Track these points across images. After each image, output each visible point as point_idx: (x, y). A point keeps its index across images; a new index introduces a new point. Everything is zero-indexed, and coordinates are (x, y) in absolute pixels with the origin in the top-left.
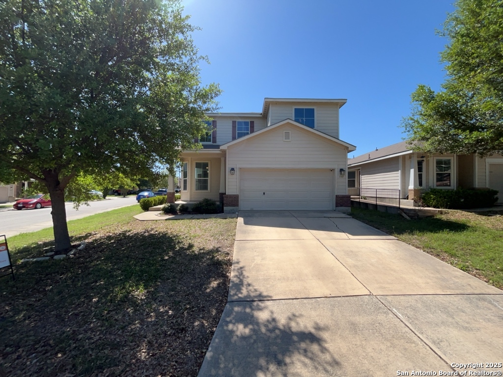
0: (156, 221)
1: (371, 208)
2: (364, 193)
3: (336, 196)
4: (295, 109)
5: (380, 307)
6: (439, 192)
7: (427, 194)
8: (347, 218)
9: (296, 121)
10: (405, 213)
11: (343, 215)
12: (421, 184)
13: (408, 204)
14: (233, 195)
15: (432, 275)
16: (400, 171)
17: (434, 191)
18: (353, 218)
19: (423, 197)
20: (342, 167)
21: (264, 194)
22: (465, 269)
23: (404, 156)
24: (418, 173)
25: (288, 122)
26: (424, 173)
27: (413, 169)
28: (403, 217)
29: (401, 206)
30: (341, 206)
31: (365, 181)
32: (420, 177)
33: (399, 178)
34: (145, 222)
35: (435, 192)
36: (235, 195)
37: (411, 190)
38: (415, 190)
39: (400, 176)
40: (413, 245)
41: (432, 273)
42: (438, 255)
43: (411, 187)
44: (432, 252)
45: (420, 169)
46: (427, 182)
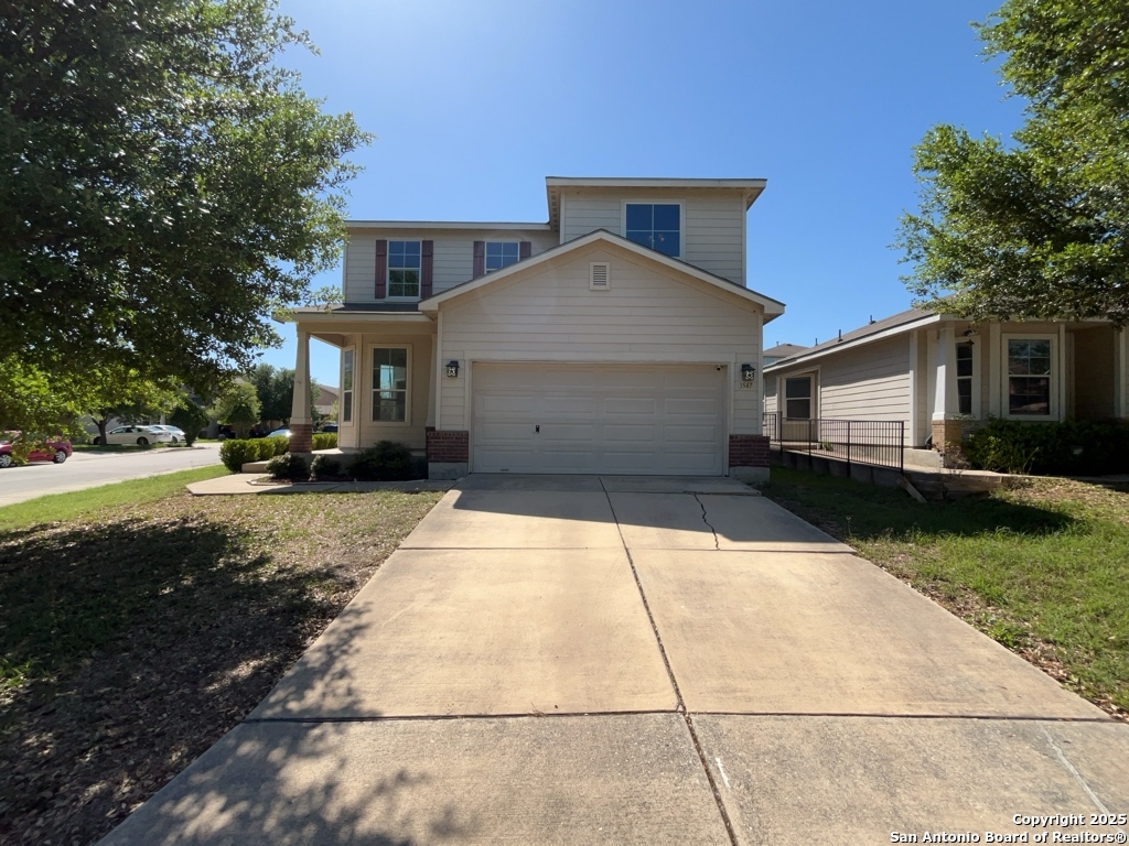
0: (232, 495)
1: (835, 472)
2: (828, 434)
3: (731, 437)
4: (628, 206)
5: (678, 752)
6: (1013, 429)
7: (980, 433)
8: (748, 495)
9: (630, 238)
10: (915, 485)
11: (741, 488)
12: (965, 406)
13: (927, 463)
14: (454, 432)
15: (900, 656)
16: (911, 372)
17: (999, 427)
18: (763, 495)
19: (968, 442)
20: (746, 360)
21: (538, 429)
22: (1013, 641)
23: (922, 331)
24: (956, 378)
25: (601, 240)
26: (976, 378)
27: (944, 367)
28: (909, 495)
29: (907, 467)
30: (745, 464)
31: (829, 401)
32: (964, 389)
33: (910, 391)
34: (203, 499)
35: (1001, 429)
36: (458, 432)
37: (938, 424)
38: (948, 423)
39: (912, 386)
40: (890, 570)
41: (905, 650)
42: (952, 599)
43: (939, 414)
44: (936, 589)
45: (964, 366)
46: (985, 403)
